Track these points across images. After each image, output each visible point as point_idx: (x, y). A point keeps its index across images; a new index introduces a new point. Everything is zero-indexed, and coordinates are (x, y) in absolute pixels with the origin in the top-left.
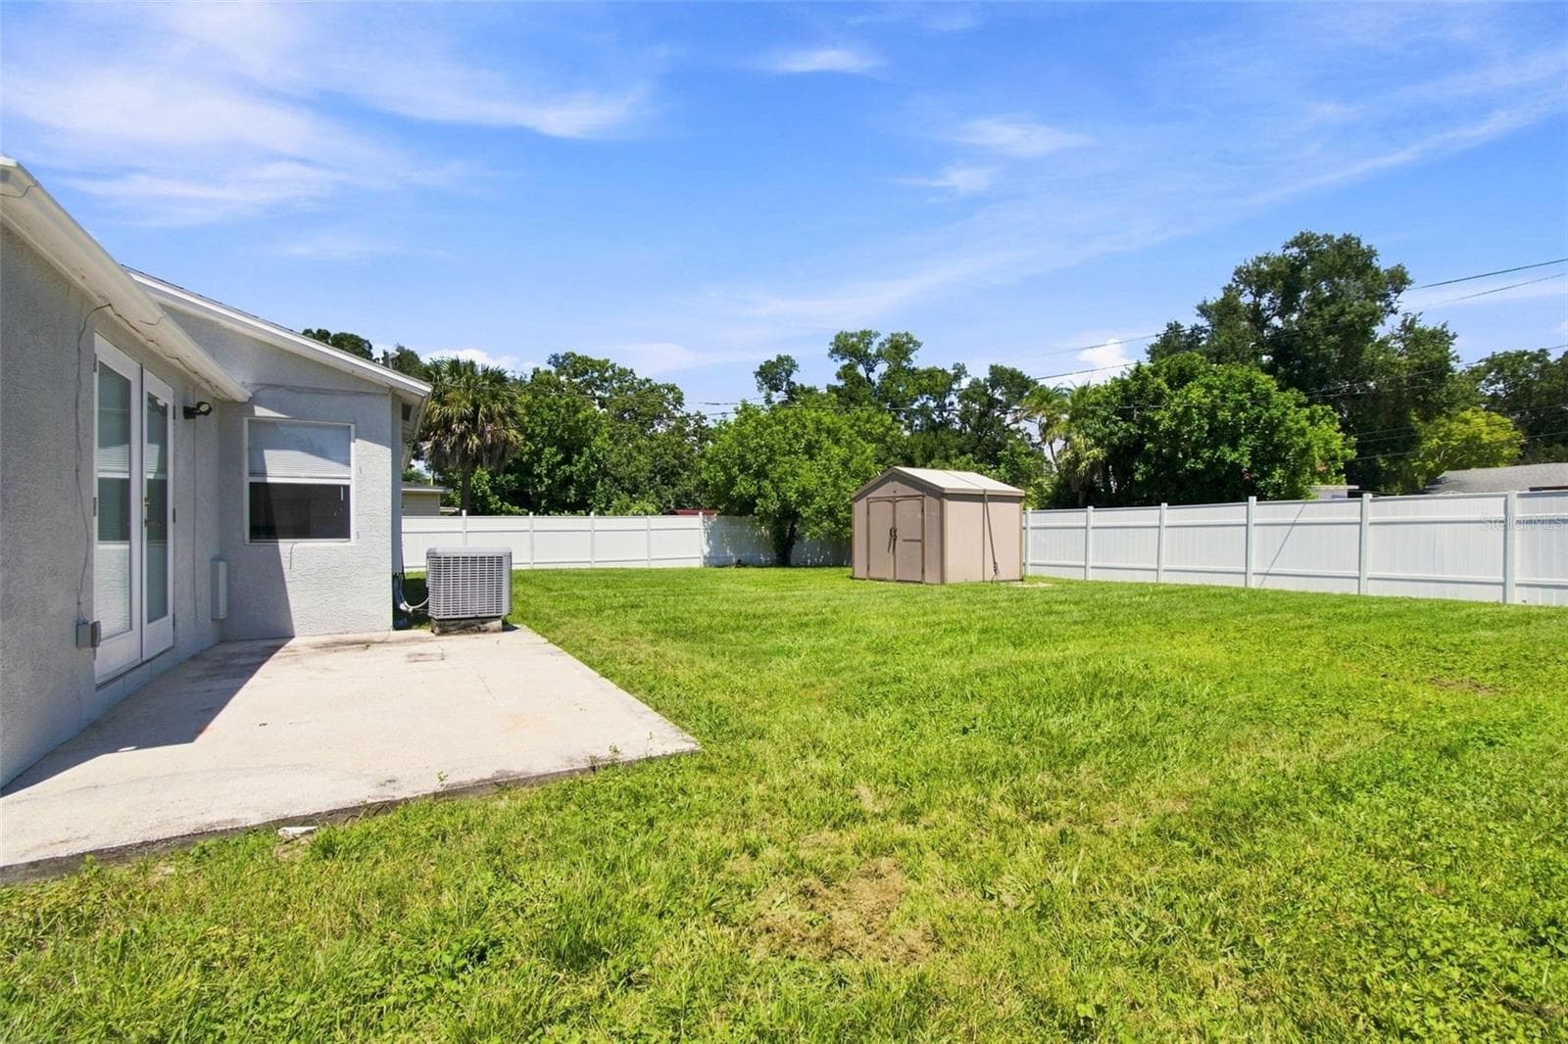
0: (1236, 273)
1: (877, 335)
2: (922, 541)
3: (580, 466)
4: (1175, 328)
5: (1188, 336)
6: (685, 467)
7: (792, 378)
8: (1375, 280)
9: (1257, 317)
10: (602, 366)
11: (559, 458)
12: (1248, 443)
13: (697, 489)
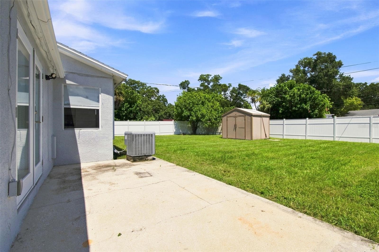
0: (299, 62)
1: (211, 75)
2: (245, 128)
3: (134, 108)
4: (283, 75)
5: (287, 77)
6: (161, 109)
7: (189, 86)
8: (335, 64)
9: (305, 73)
10: (138, 83)
11: (129, 106)
12: (309, 104)
13: (164, 114)
